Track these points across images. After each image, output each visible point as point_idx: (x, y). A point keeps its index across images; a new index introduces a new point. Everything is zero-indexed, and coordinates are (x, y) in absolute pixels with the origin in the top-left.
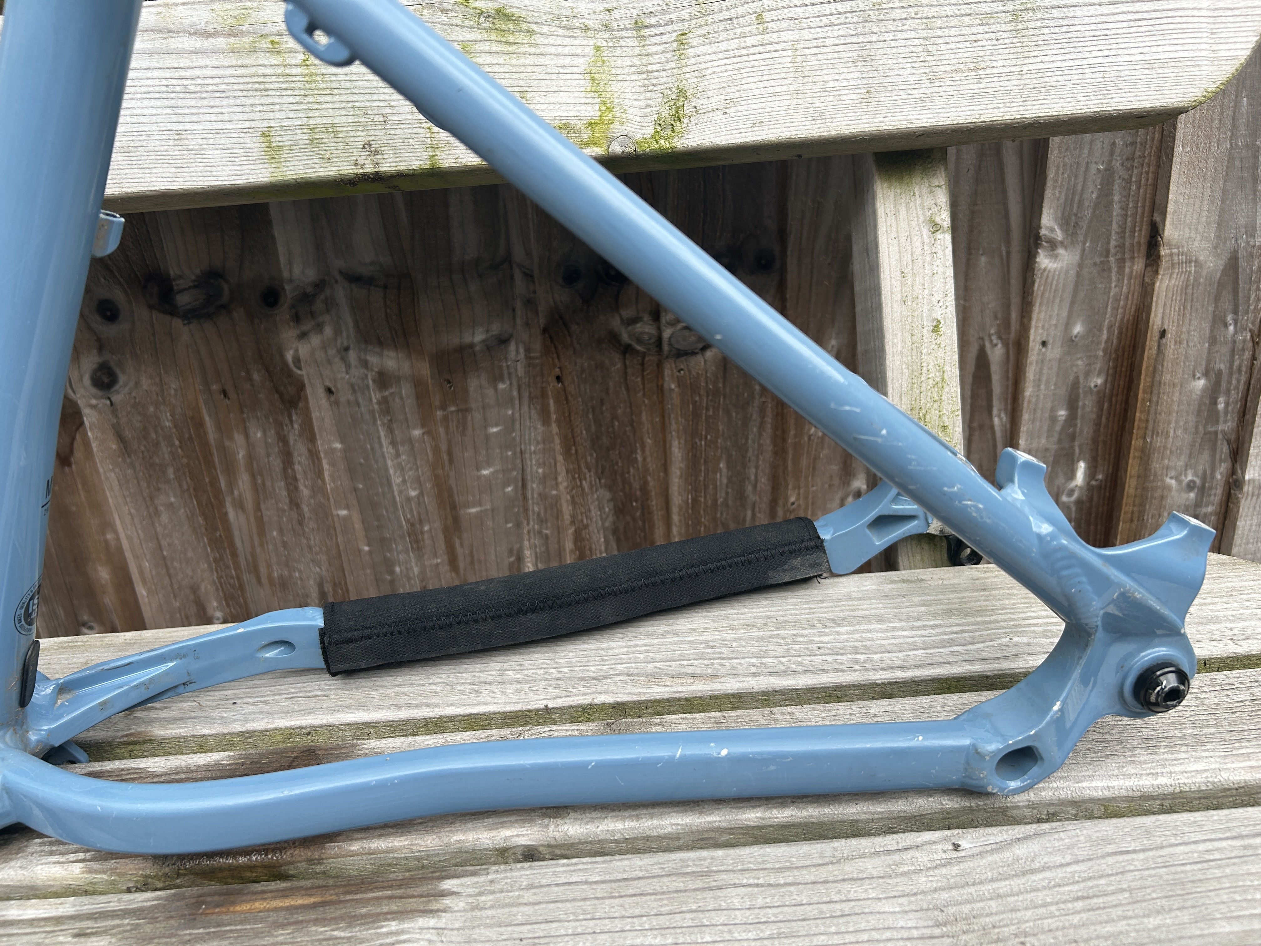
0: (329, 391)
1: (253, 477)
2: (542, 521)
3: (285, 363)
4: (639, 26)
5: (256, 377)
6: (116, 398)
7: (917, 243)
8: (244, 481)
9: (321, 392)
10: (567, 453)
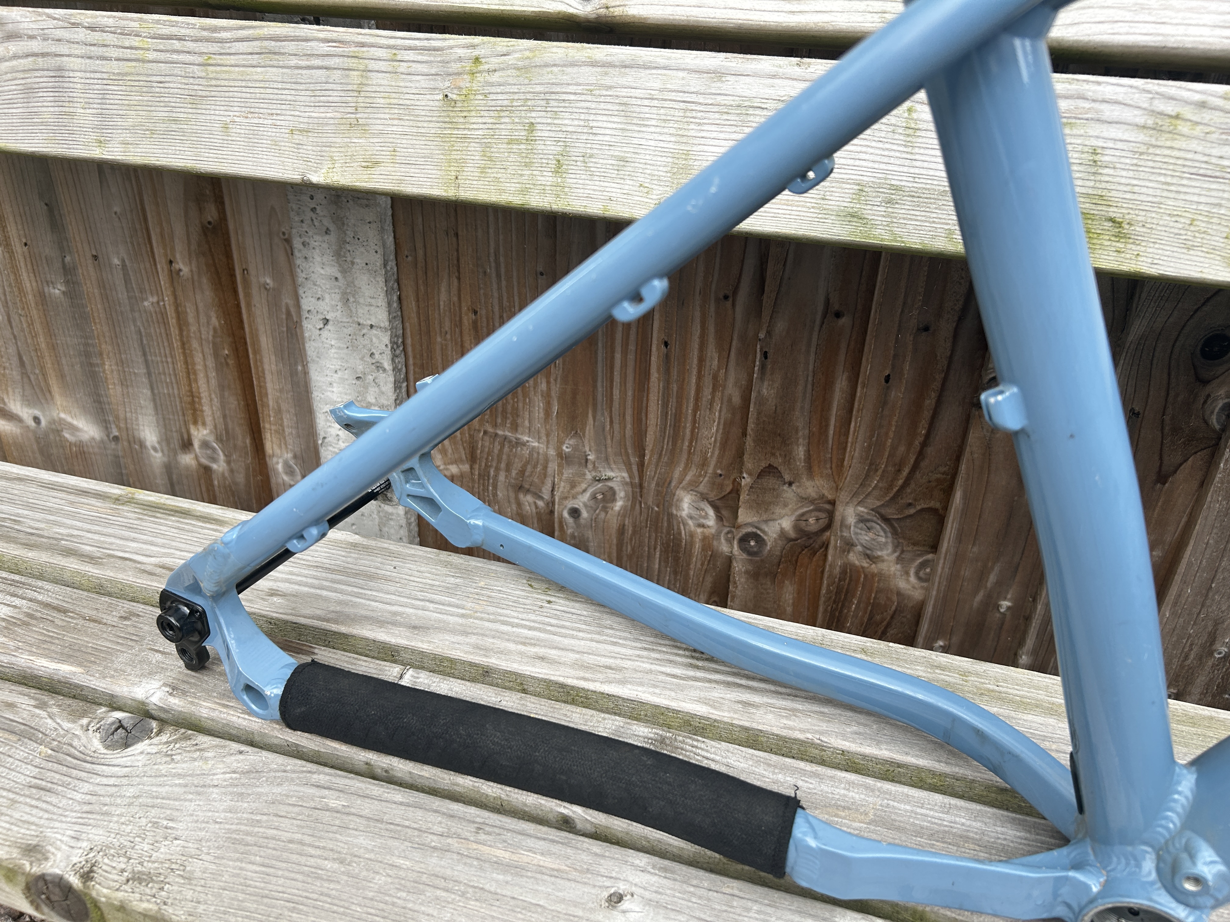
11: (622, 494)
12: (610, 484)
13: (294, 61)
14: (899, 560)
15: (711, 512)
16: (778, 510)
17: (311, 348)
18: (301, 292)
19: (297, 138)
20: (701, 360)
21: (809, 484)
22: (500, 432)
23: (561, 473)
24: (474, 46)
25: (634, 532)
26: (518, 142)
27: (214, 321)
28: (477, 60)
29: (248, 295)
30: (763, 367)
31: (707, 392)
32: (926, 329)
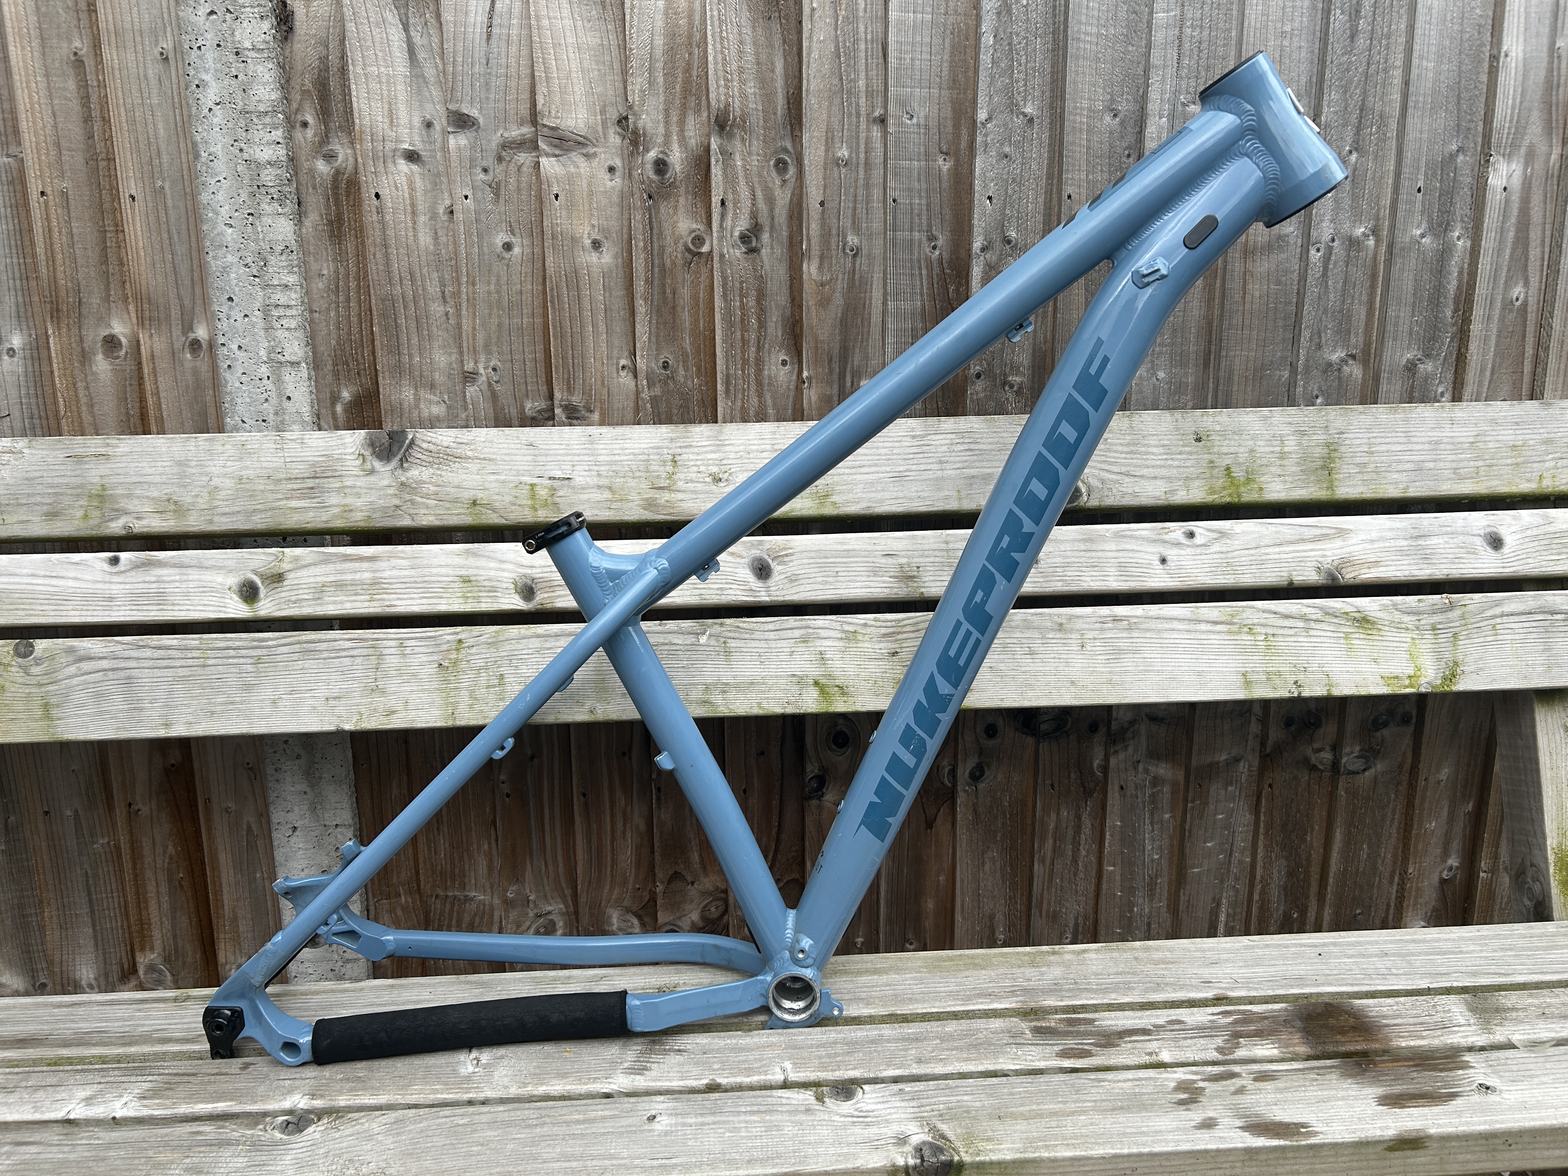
0: (1122, 788)
1: (1055, 841)
2: (1237, 879)
3: (1092, 767)
4: (1433, 629)
5: (1073, 776)
7: (1558, 737)
8: (1049, 844)
9: (1117, 788)
10: (1266, 834)
11: (561, 924)
12: (550, 917)
13: (325, 655)
15: (636, 922)
16: (687, 907)
17: (279, 855)
18: (272, 808)
19: (332, 702)
20: (612, 803)
21: (706, 880)
22: (450, 894)
23: (507, 917)
24: (457, 633)
26: (494, 686)
28: (460, 641)
30: (658, 799)
31: (619, 826)
32: (763, 753)
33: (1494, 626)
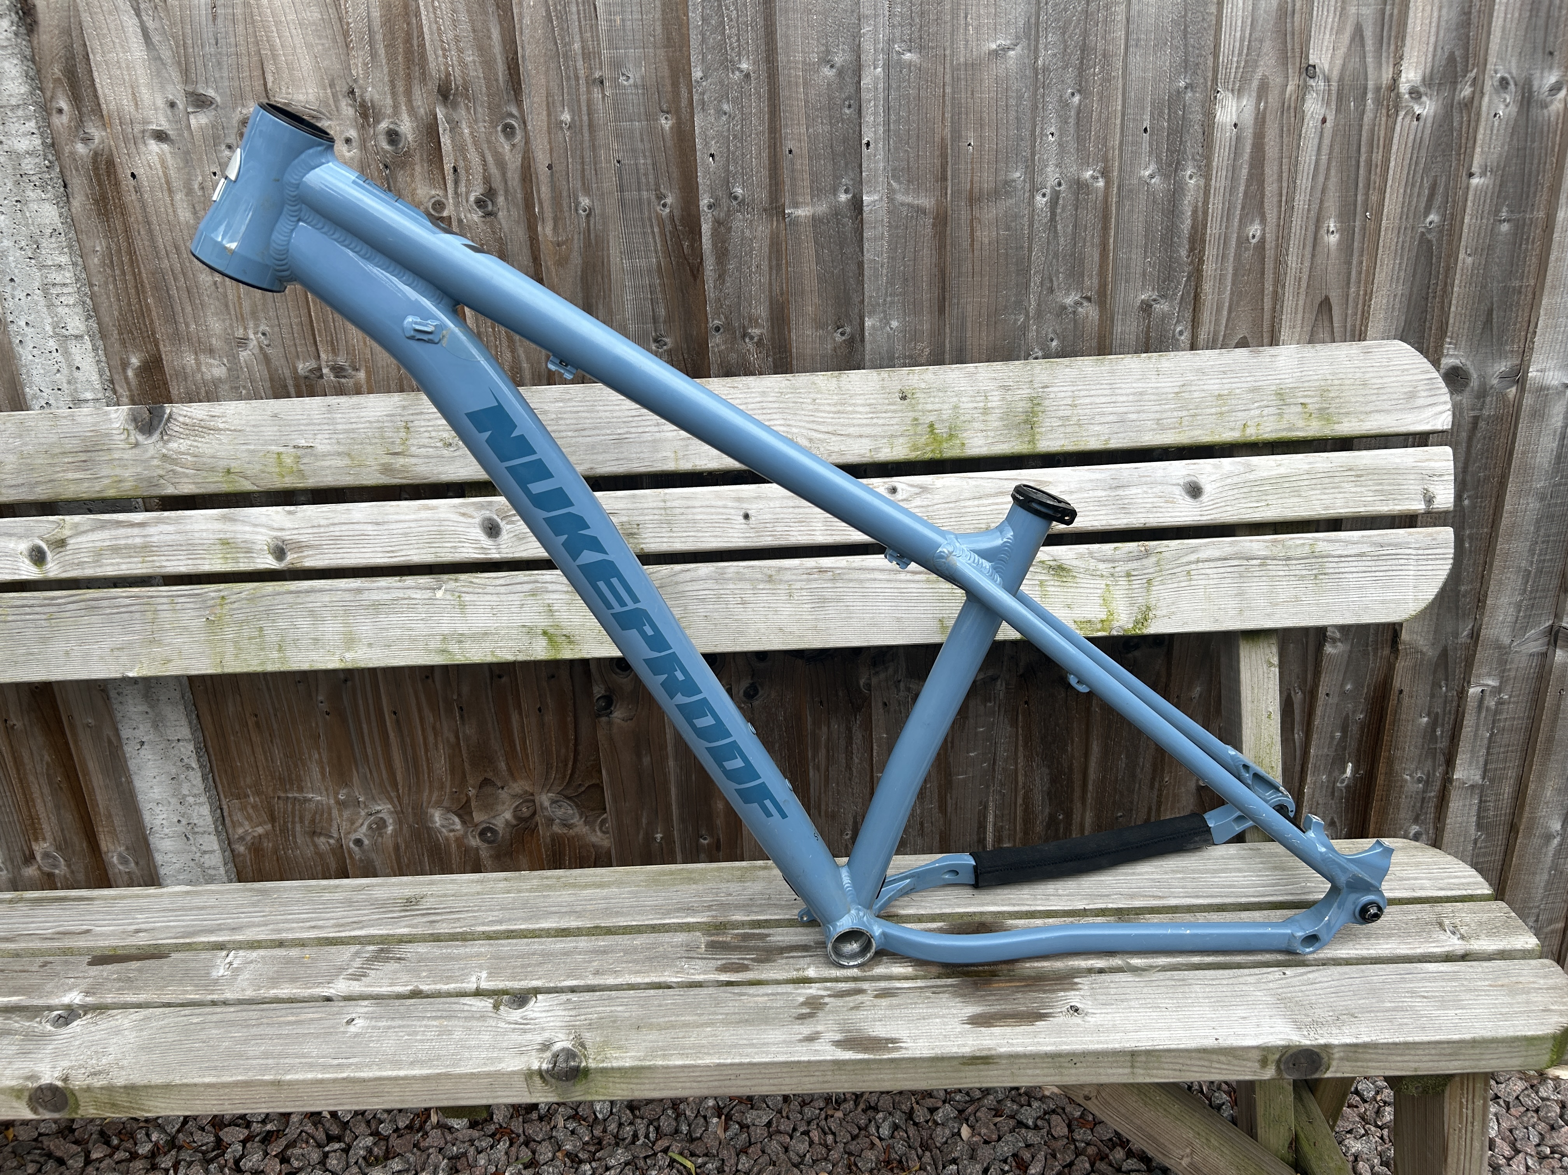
0: (885, 704)
1: (828, 751)
2: (1002, 785)
3: (858, 686)
4: (1128, 575)
5: (840, 694)
6: (756, 703)
7: (1261, 672)
8: (822, 753)
9: (880, 705)
10: (1025, 745)
11: (391, 821)
12: (380, 815)
13: (108, 611)
14: (586, 823)
15: (457, 820)
16: (500, 808)
17: (132, 765)
18: (120, 727)
19: (116, 653)
20: (422, 719)
21: (515, 785)
22: (290, 795)
23: (341, 816)
24: (220, 591)
25: (407, 847)
26: (255, 638)
27: (47, 758)
28: (223, 598)
29: (75, 735)
30: (462, 717)
31: (431, 739)
32: (553, 676)
33: (1188, 572)
